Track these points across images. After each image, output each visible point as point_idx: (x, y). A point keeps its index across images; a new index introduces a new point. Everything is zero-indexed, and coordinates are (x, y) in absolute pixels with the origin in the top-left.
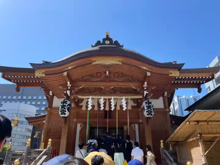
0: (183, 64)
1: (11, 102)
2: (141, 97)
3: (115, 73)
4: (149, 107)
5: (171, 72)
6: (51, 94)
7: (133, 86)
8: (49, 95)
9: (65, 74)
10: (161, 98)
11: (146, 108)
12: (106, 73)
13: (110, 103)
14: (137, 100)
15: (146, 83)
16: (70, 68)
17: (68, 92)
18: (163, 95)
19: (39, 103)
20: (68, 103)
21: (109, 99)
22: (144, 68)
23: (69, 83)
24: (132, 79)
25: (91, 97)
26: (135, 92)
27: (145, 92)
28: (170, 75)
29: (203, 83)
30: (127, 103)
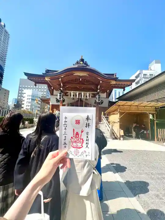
0: (118, 78)
1: (27, 89)
2: (96, 93)
3: (85, 80)
4: (99, 98)
5: (111, 81)
6: (52, 88)
7: (93, 87)
8: (51, 88)
9: (60, 79)
10: (106, 93)
11: (98, 98)
12: (80, 79)
13: (81, 94)
14: (94, 94)
15: (99, 86)
16: (62, 76)
17: (62, 89)
18: (107, 92)
19: (42, 90)
20: (62, 94)
21: (81, 93)
22: (99, 79)
23: (62, 84)
24: (93, 84)
25: (72, 91)
26: (93, 90)
27: (98, 91)
28: (111, 83)
29: (126, 87)
30: (89, 95)
